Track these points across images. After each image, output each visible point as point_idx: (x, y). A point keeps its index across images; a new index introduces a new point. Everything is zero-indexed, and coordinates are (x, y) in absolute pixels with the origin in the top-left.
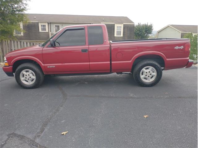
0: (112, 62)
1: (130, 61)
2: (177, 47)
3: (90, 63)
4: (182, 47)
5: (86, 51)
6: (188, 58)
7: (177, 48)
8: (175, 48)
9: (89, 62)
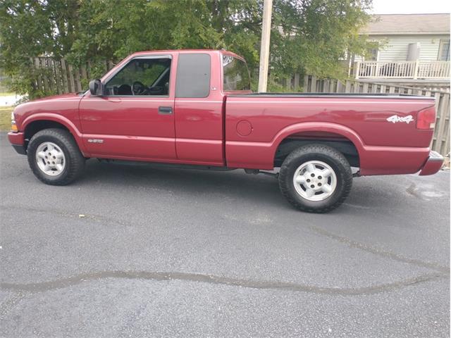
0: (227, 143)
1: (269, 145)
2: (395, 117)
3: (178, 140)
4: (409, 119)
5: (168, 111)
6: (428, 149)
7: (394, 119)
8: (389, 119)
9: (176, 138)
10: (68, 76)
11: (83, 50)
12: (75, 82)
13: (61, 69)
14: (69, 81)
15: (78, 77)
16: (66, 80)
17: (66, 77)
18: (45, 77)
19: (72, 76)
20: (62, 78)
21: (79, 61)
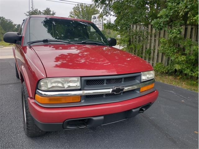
10: (151, 37)
11: (167, 16)
12: (155, 40)
13: (147, 32)
14: (151, 39)
15: (157, 37)
16: (150, 39)
17: (149, 37)
18: (137, 37)
19: (153, 36)
20: (147, 38)
21: (162, 25)
